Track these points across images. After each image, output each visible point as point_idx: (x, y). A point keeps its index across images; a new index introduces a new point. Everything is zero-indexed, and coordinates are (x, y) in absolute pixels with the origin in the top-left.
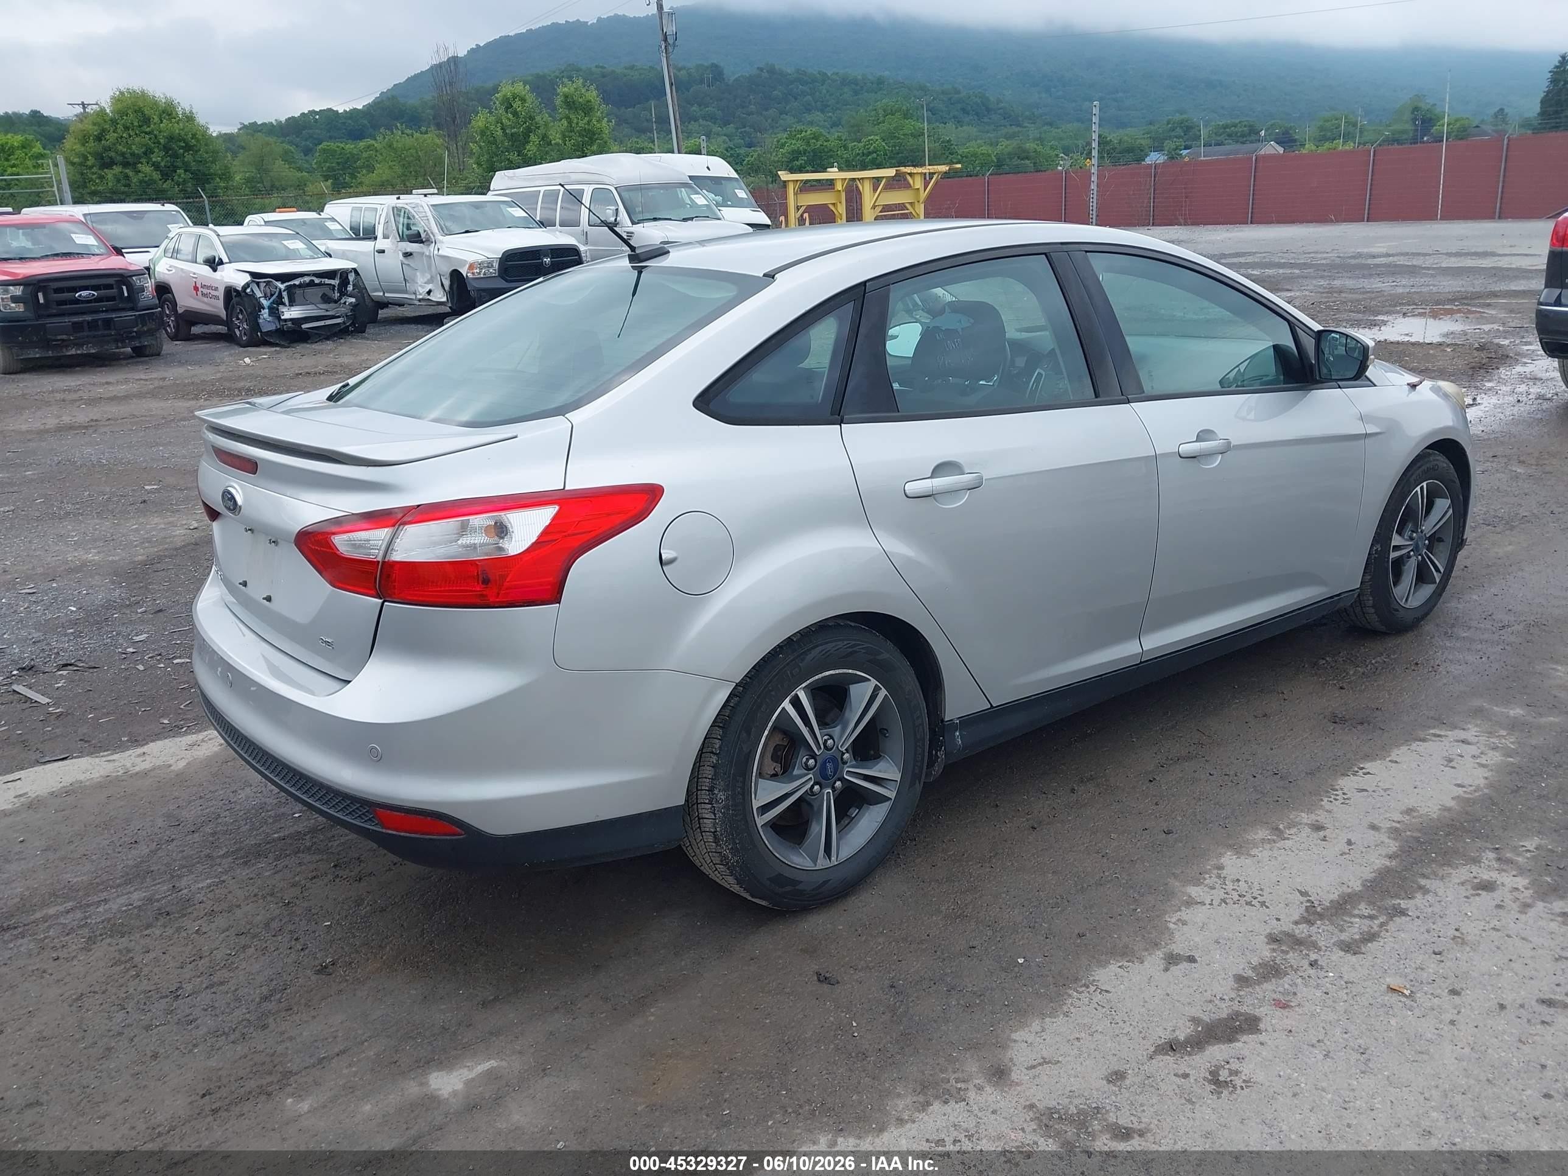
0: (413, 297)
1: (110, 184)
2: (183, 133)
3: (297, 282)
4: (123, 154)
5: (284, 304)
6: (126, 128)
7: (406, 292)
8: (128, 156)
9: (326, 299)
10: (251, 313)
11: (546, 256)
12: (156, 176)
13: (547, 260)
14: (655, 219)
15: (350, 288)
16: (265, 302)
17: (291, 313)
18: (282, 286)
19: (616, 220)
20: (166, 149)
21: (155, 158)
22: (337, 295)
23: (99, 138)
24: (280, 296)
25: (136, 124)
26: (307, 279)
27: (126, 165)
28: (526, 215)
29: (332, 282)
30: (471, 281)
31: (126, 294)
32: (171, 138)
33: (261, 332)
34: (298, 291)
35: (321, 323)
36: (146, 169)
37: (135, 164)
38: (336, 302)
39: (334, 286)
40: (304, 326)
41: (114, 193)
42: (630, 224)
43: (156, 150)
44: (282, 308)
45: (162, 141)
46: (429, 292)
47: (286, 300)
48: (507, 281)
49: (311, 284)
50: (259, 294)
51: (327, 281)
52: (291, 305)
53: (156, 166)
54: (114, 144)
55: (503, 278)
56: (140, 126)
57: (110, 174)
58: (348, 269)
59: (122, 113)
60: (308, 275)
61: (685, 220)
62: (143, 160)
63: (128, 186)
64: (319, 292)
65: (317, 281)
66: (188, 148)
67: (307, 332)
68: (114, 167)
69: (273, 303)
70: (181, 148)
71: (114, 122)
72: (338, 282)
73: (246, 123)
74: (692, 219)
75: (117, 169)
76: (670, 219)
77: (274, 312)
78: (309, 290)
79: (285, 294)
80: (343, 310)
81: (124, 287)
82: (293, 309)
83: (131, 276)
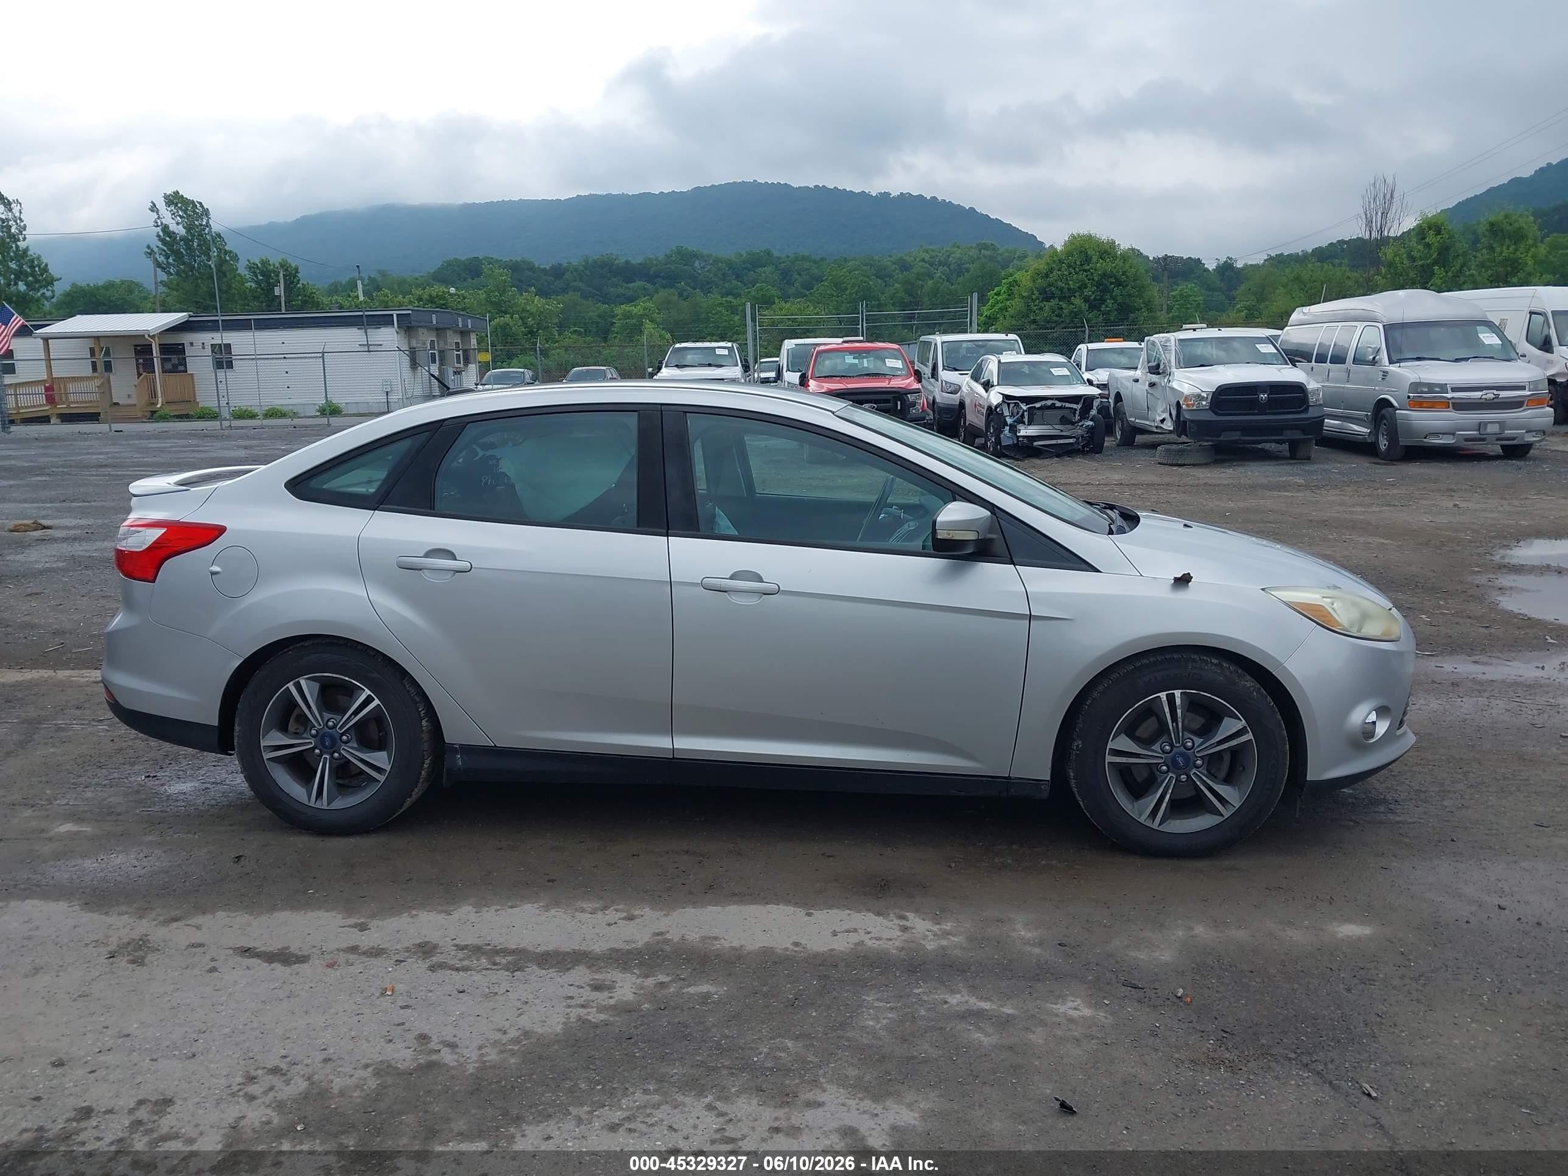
0: (1152, 424)
1: (1046, 315)
2: (1114, 271)
3: (1038, 405)
4: (1062, 289)
5: (1024, 423)
6: (1069, 266)
7: (1147, 419)
8: (1065, 290)
9: (1064, 421)
10: (997, 428)
11: (1264, 392)
12: (1085, 307)
13: (1264, 396)
14: (1419, 359)
15: (1094, 412)
16: (1009, 420)
17: (1025, 431)
18: (1024, 407)
19: (1374, 358)
20: (1099, 284)
21: (1087, 292)
22: (1077, 417)
23: (1047, 276)
24: (1023, 416)
25: (1078, 263)
26: (1049, 403)
27: (1061, 299)
28: (1276, 351)
29: (1074, 406)
30: (1184, 412)
31: (899, 408)
32: (1104, 275)
33: (1001, 445)
34: (1039, 413)
35: (1054, 442)
36: (1077, 301)
37: (1070, 297)
38: (1073, 423)
39: (1076, 410)
40: (1035, 444)
41: (1048, 322)
42: (1387, 364)
43: (1089, 285)
44: (1020, 427)
45: (1096, 278)
46: (1163, 421)
47: (1026, 420)
48: (1216, 414)
49: (1053, 407)
50: (1006, 413)
51: (1068, 405)
52: (1030, 424)
53: (1086, 300)
54: (1056, 281)
55: (1213, 411)
56: (1081, 265)
57: (1047, 306)
58: (1094, 396)
59: (1069, 254)
60: (1052, 399)
61: (1457, 360)
62: (1077, 294)
63: (1059, 316)
64: (1060, 413)
65: (1058, 404)
66: (1119, 283)
67: (1038, 448)
68: (1052, 300)
69: (1014, 421)
70: (1112, 283)
71: (1061, 262)
72: (1079, 406)
73: (1273, 255)
74: (1466, 359)
75: (1053, 302)
76: (1439, 359)
77: (1013, 429)
78: (1048, 412)
79: (1026, 414)
80: (1079, 432)
81: (899, 403)
82: (1030, 427)
83: (906, 394)
